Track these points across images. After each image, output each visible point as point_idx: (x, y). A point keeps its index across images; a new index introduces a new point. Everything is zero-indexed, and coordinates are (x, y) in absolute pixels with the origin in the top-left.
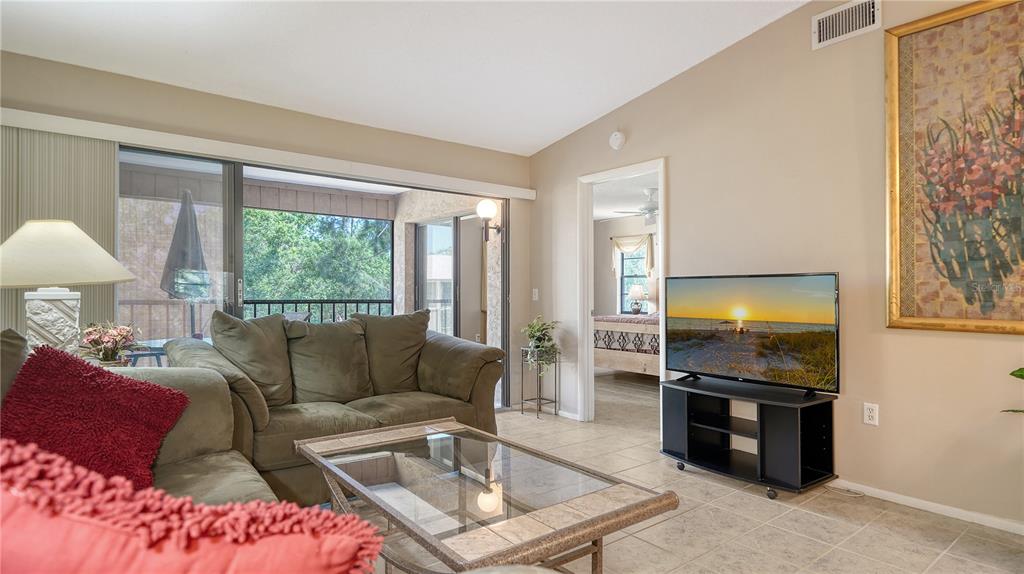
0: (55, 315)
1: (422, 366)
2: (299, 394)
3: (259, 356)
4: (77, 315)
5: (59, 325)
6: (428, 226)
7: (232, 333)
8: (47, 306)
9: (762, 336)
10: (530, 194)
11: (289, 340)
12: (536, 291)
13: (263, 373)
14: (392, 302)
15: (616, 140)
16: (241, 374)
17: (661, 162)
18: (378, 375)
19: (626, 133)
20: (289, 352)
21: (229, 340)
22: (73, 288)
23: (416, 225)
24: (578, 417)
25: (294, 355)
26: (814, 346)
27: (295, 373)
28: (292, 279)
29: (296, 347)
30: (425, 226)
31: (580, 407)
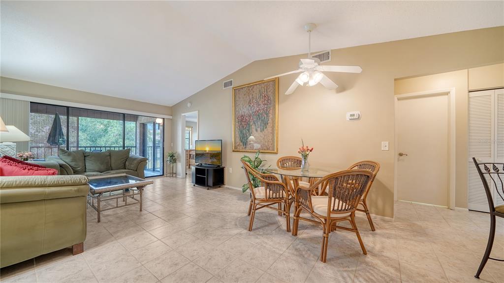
0: (8, 149)
1: (126, 163)
2: (87, 170)
3: (74, 160)
4: (15, 149)
5: (9, 152)
6: (148, 124)
7: (65, 154)
8: (6, 147)
9: (211, 154)
10: (171, 117)
11: (85, 156)
12: (172, 144)
13: (75, 165)
14: (136, 147)
15: (189, 105)
16: (64, 163)
17: (197, 111)
18: (113, 166)
19: (191, 103)
20: (85, 159)
21: (65, 156)
22: (14, 142)
23: (143, 124)
24: (181, 177)
25: (86, 160)
26: (218, 156)
27: (86, 165)
28: (113, 140)
29: (87, 158)
30: (147, 125)
31: (181, 175)
